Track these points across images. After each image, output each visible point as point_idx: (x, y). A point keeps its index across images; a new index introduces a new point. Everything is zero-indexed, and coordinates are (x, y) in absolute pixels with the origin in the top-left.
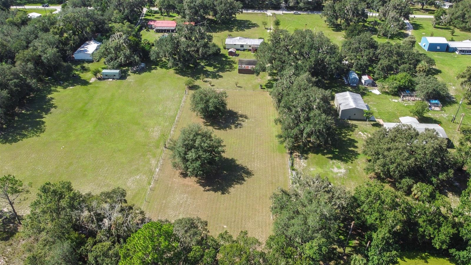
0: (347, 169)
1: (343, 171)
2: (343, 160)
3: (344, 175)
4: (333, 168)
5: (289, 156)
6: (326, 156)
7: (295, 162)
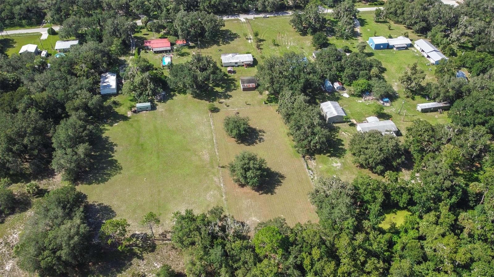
0: (342, 163)
1: (339, 164)
2: (337, 157)
3: (341, 167)
4: (333, 163)
5: (303, 159)
6: (326, 155)
7: (308, 163)
